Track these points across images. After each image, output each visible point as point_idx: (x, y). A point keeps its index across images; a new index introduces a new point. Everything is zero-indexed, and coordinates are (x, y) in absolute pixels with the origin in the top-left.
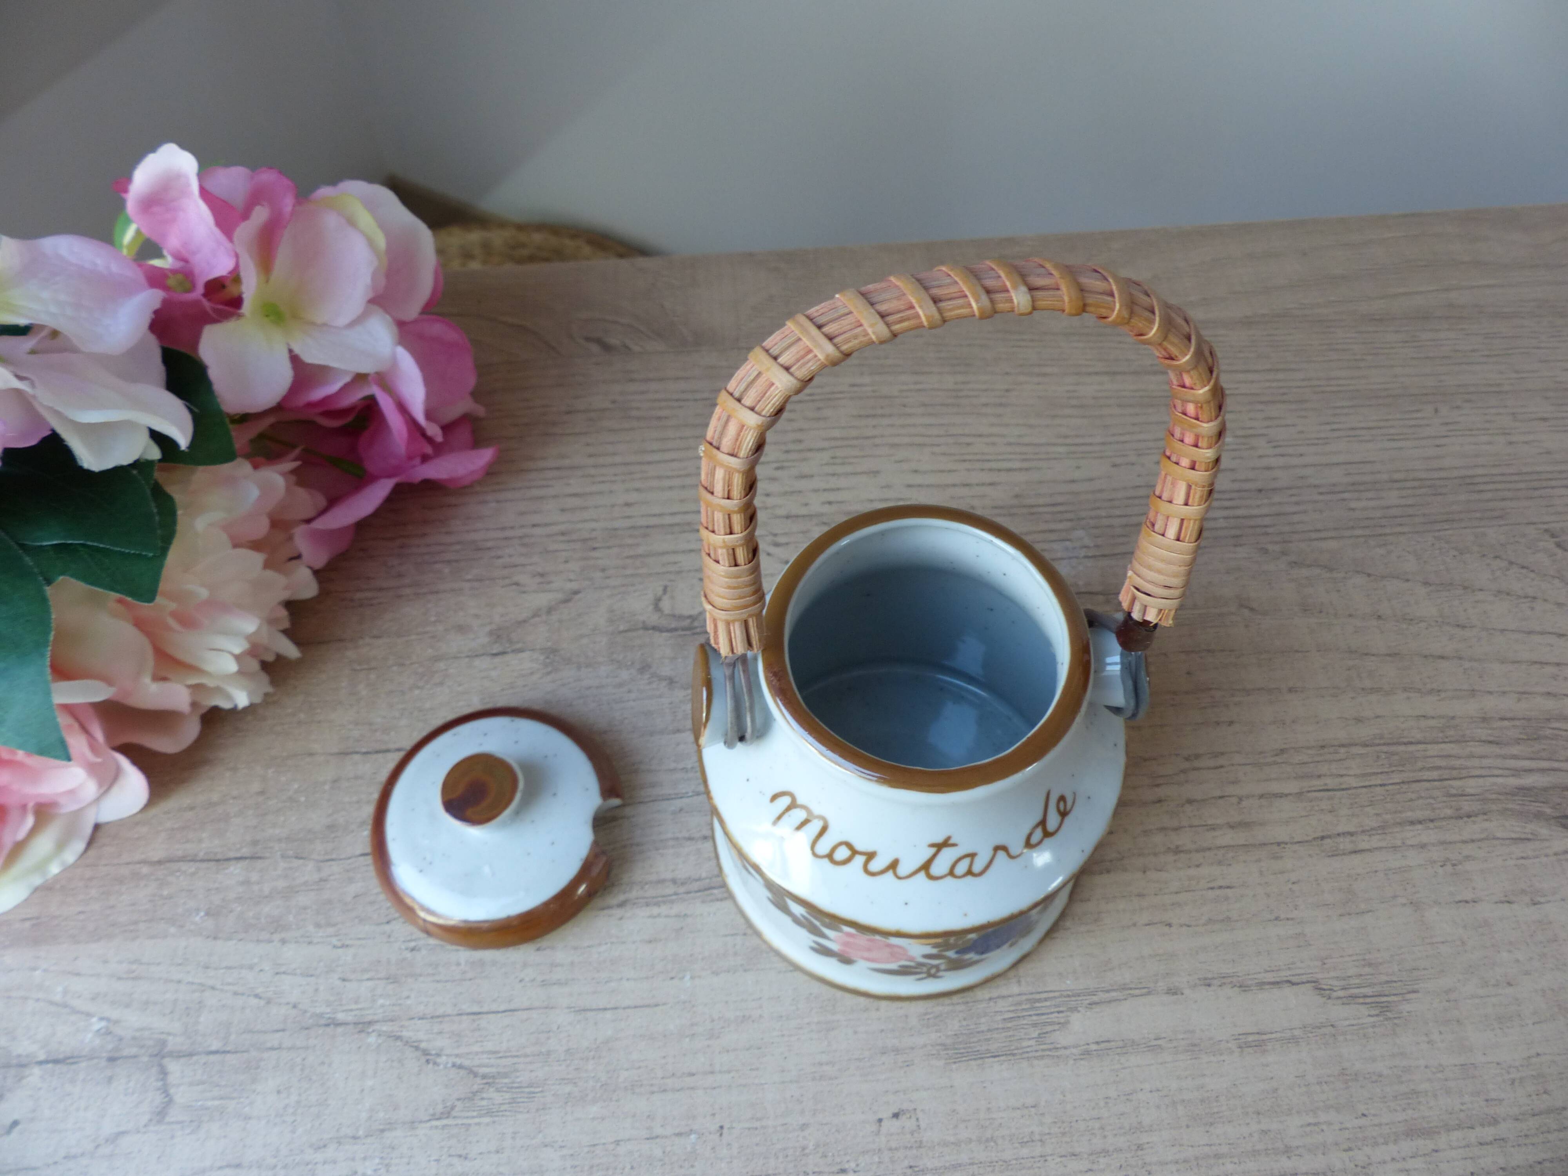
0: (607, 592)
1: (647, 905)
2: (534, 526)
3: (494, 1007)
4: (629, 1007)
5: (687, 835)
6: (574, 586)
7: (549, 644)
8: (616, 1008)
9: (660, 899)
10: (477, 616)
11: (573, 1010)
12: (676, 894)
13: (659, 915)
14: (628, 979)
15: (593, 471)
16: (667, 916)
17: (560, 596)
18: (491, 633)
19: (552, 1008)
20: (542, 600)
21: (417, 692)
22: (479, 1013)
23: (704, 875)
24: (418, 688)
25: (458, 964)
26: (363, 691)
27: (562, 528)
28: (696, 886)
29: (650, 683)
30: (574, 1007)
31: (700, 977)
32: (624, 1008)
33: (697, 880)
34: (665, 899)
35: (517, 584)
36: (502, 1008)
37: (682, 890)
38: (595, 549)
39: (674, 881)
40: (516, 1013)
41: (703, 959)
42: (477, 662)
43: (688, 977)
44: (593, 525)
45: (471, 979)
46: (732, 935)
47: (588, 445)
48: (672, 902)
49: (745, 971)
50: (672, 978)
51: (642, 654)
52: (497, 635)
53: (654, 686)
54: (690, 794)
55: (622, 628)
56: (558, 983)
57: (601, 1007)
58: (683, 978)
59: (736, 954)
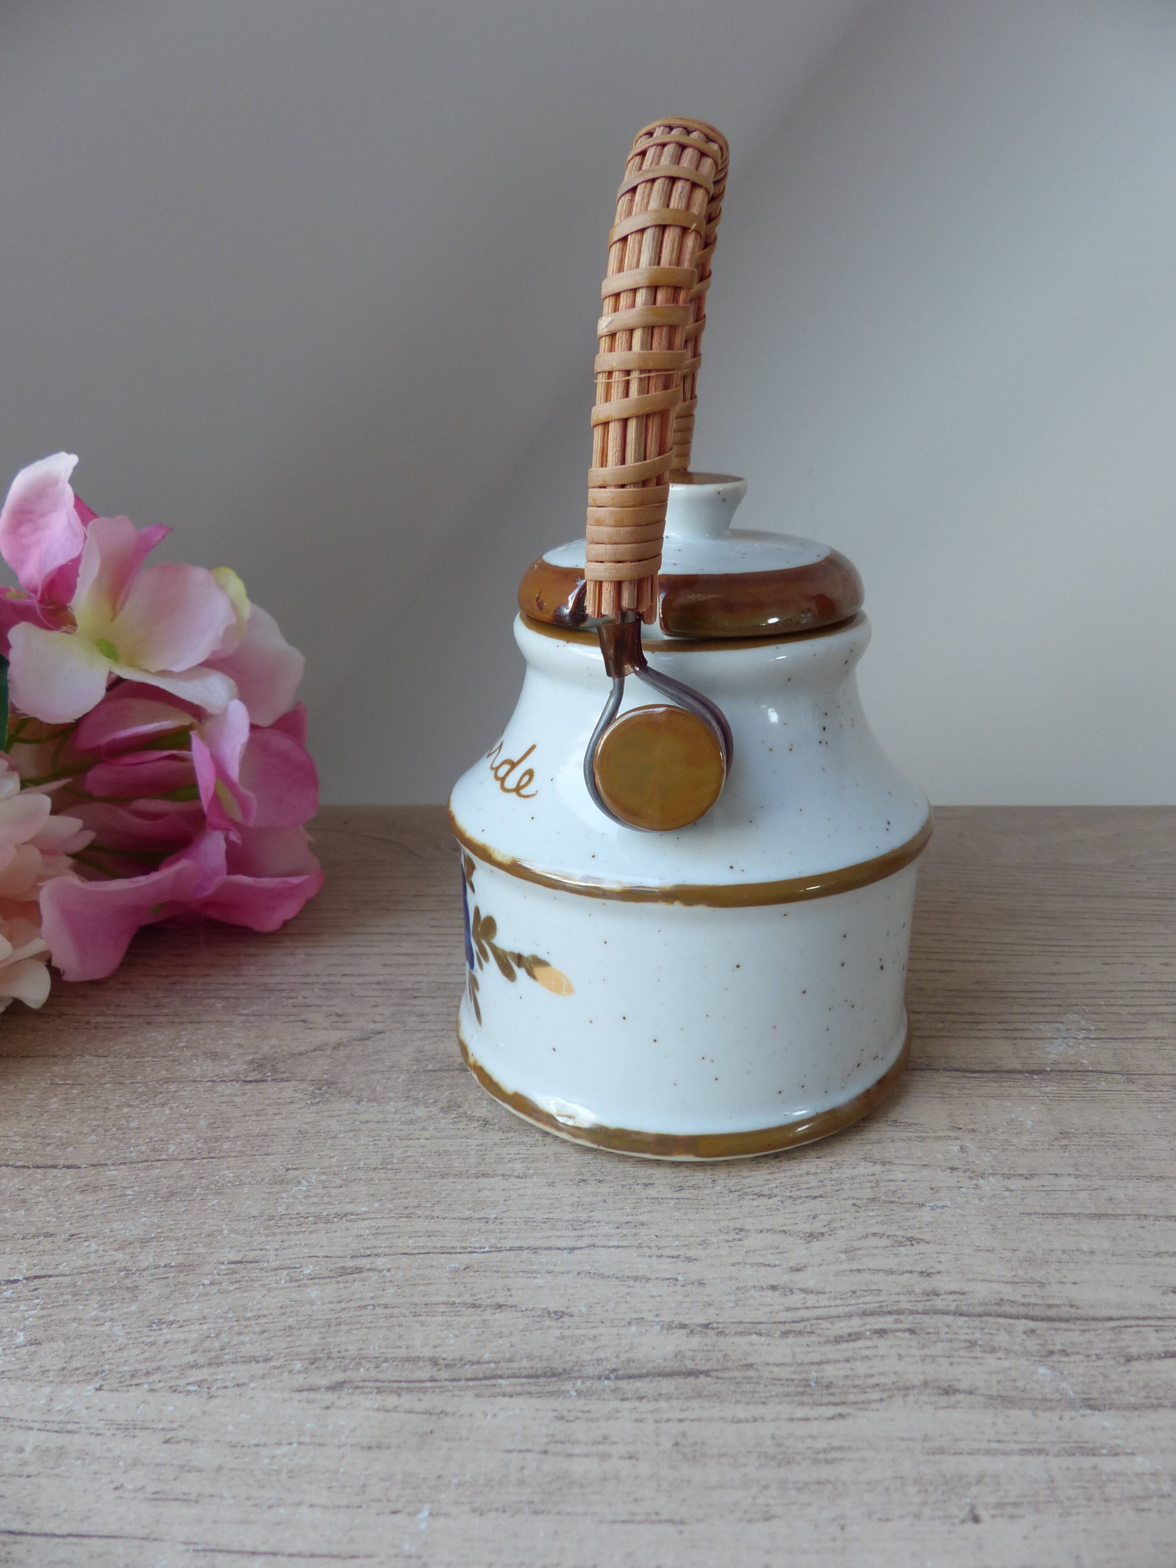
0: (420, 1035)
1: (380, 1391)
2: (344, 975)
3: (50, 1528)
4: (299, 1555)
5: (470, 1300)
6: (379, 1027)
7: (326, 1076)
8: (274, 1554)
9: (404, 1385)
10: (240, 1046)
11: (192, 1547)
12: (432, 1380)
13: (396, 1409)
14: (311, 1506)
15: (432, 938)
16: (410, 1412)
17: (357, 1034)
18: (252, 1062)
19: (155, 1540)
20: (334, 1036)
21: (126, 1110)
22: (21, 1533)
23: (487, 1357)
24: (130, 1106)
25: (21, 1450)
26: (54, 1104)
27: (377, 979)
28: (469, 1371)
29: (454, 1123)
30: (196, 1544)
31: (447, 1515)
32: (291, 1555)
33: (473, 1363)
34: (412, 1385)
35: (304, 1021)
36: (66, 1529)
37: (445, 1374)
38: (415, 997)
39: (434, 1361)
40: (86, 1541)
41: (459, 1485)
42: (220, 1088)
43: (425, 1513)
44: (419, 978)
45: (29, 1476)
46: (520, 1451)
47: (433, 919)
48: (424, 1391)
49: (536, 1513)
50: (394, 1512)
51: (451, 1094)
52: (258, 1064)
53: (461, 1126)
54: (487, 1249)
55: (430, 1067)
56: (184, 1499)
57: (247, 1549)
58: (416, 1513)
59: (522, 1483)
